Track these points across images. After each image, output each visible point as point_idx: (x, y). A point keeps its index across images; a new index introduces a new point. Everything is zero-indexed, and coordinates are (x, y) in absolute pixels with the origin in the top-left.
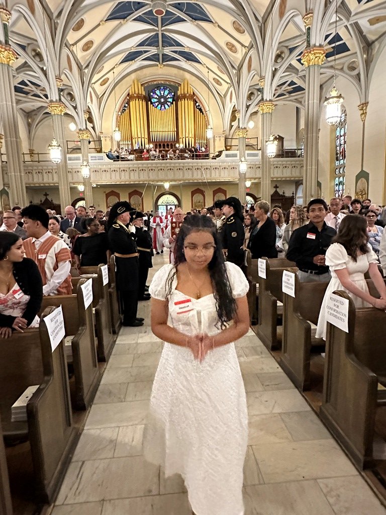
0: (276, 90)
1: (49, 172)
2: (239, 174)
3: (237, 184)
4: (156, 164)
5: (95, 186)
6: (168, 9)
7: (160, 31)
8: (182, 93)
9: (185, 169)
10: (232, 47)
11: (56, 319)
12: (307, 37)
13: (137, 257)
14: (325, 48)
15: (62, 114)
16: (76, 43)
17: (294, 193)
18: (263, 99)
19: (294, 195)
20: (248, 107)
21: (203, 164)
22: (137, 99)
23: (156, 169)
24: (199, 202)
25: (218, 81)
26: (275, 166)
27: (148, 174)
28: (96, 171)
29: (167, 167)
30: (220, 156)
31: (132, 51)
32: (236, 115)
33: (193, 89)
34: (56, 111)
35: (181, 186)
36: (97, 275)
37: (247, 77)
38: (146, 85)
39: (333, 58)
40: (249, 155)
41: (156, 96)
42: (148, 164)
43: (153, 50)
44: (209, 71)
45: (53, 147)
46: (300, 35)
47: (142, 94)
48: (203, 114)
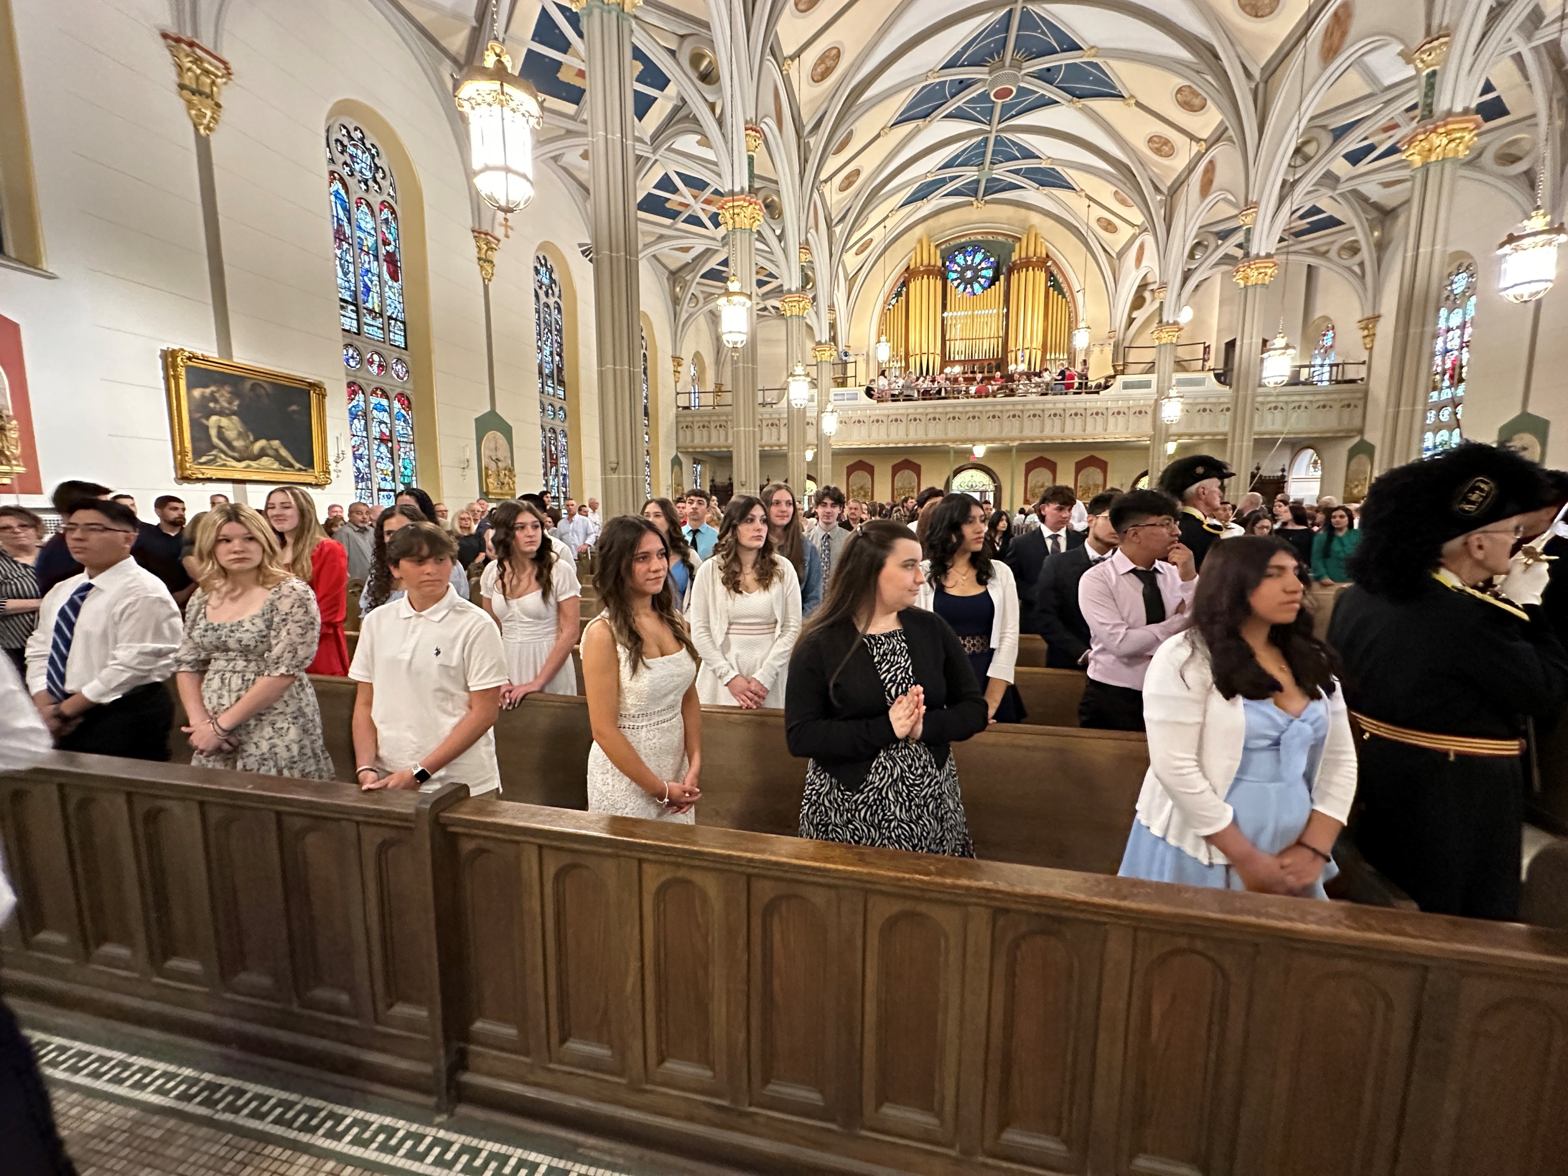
2: (1154, 429)
3: (1146, 448)
4: (964, 405)
6: (1022, 85)
7: (993, 132)
8: (1023, 255)
9: (1026, 416)
10: (1161, 146)
12: (1426, 94)
17: (1287, 468)
18: (1246, 254)
19: (1286, 474)
20: (1188, 273)
21: (1068, 405)
22: (925, 277)
23: (964, 418)
25: (1110, 223)
27: (946, 429)
28: (843, 422)
29: (987, 412)
30: (1110, 386)
31: (926, 181)
33: (1047, 247)
35: (1013, 453)
37: (1198, 207)
38: (943, 247)
40: (1180, 383)
41: (956, 267)
42: (945, 406)
43: (970, 173)
44: (1091, 204)
47: (935, 266)
48: (1064, 296)
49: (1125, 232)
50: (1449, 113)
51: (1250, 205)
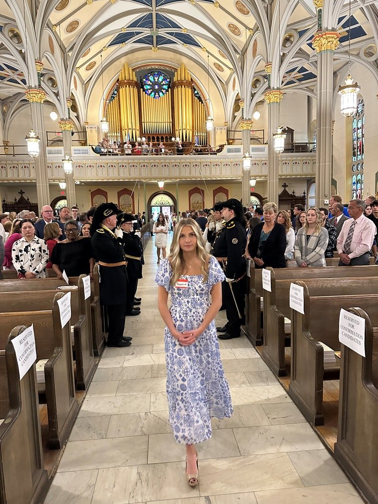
0: (284, 77)
1: (25, 167)
2: (243, 174)
3: (241, 183)
4: (149, 159)
5: (78, 183)
7: (154, 10)
8: (179, 79)
9: (182, 165)
10: (234, 29)
11: (26, 341)
12: (319, 20)
13: (124, 265)
14: (338, 32)
15: (42, 102)
16: (59, 24)
17: (306, 192)
18: (269, 87)
19: (306, 195)
20: (253, 95)
21: (202, 160)
22: (128, 86)
23: (149, 165)
24: (198, 203)
25: (220, 66)
26: (285, 162)
27: (140, 171)
28: (79, 166)
29: (162, 163)
30: (222, 151)
31: (122, 32)
32: (240, 104)
33: (191, 75)
34: (35, 98)
35: (177, 184)
36: (77, 287)
37: (252, 63)
38: (137, 70)
39: (347, 43)
40: (254, 150)
41: (149, 83)
42: (139, 159)
43: (146, 32)
44: (209, 55)
45: (31, 139)
46: (311, 18)
47: (133, 80)
48: (202, 103)
49: (227, 72)
50: (327, 29)
51: (269, 64)
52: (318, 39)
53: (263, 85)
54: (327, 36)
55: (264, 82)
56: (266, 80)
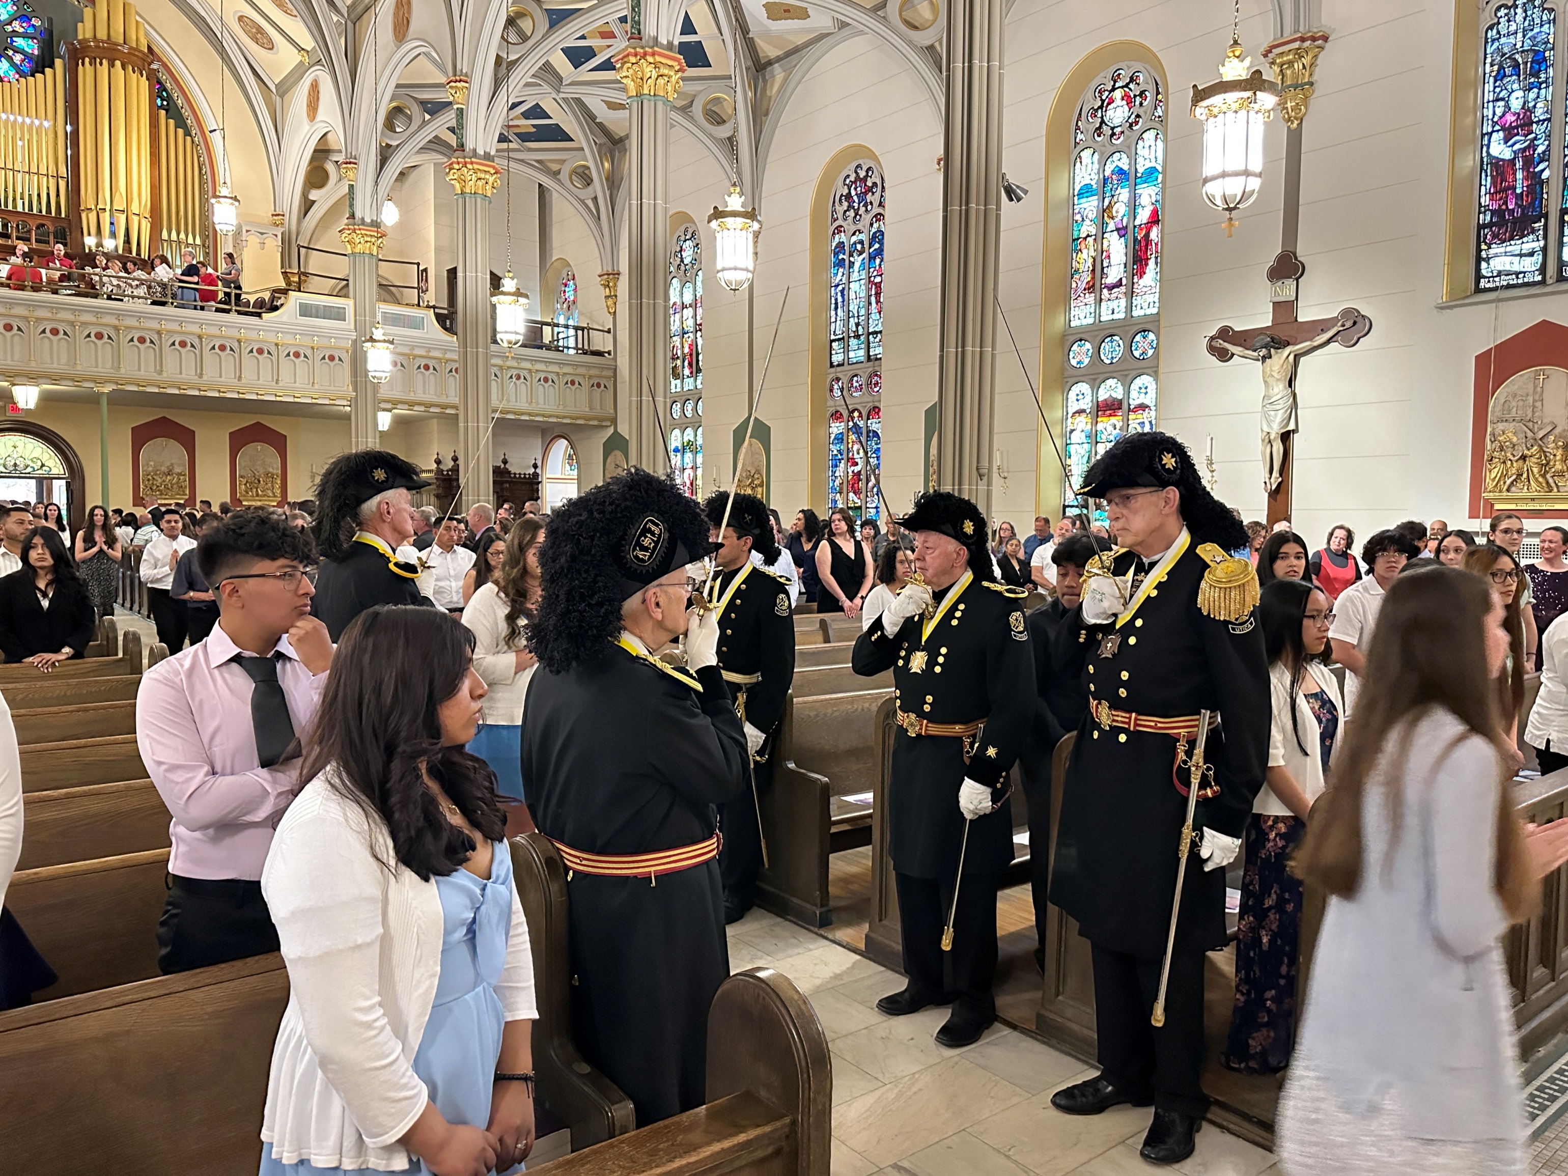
8: (101, 35)
17: (539, 463)
18: (461, 146)
19: (539, 471)
20: (385, 152)
24: (169, 473)
25: (260, 30)
30: (278, 307)
33: (147, 33)
35: (103, 405)
37: (394, 52)
40: (389, 320)
49: (287, 55)
50: (656, 41)
51: (459, 78)
52: (633, 60)
53: (421, 127)
54: (658, 59)
55: (424, 123)
56: (427, 117)
